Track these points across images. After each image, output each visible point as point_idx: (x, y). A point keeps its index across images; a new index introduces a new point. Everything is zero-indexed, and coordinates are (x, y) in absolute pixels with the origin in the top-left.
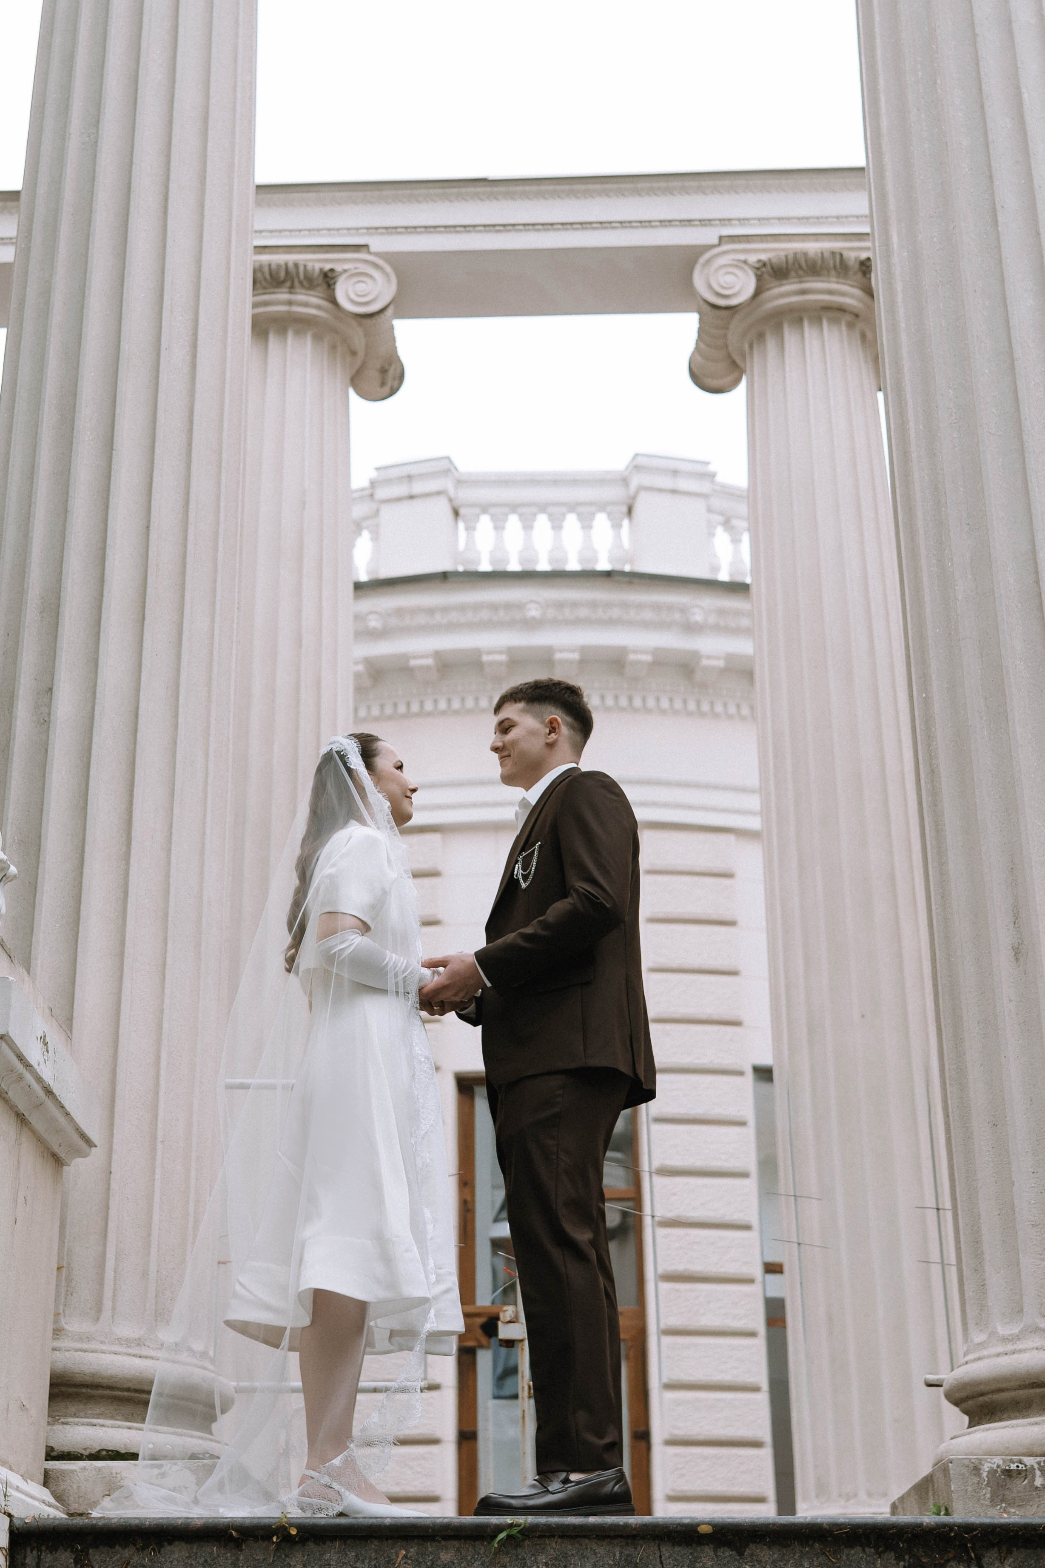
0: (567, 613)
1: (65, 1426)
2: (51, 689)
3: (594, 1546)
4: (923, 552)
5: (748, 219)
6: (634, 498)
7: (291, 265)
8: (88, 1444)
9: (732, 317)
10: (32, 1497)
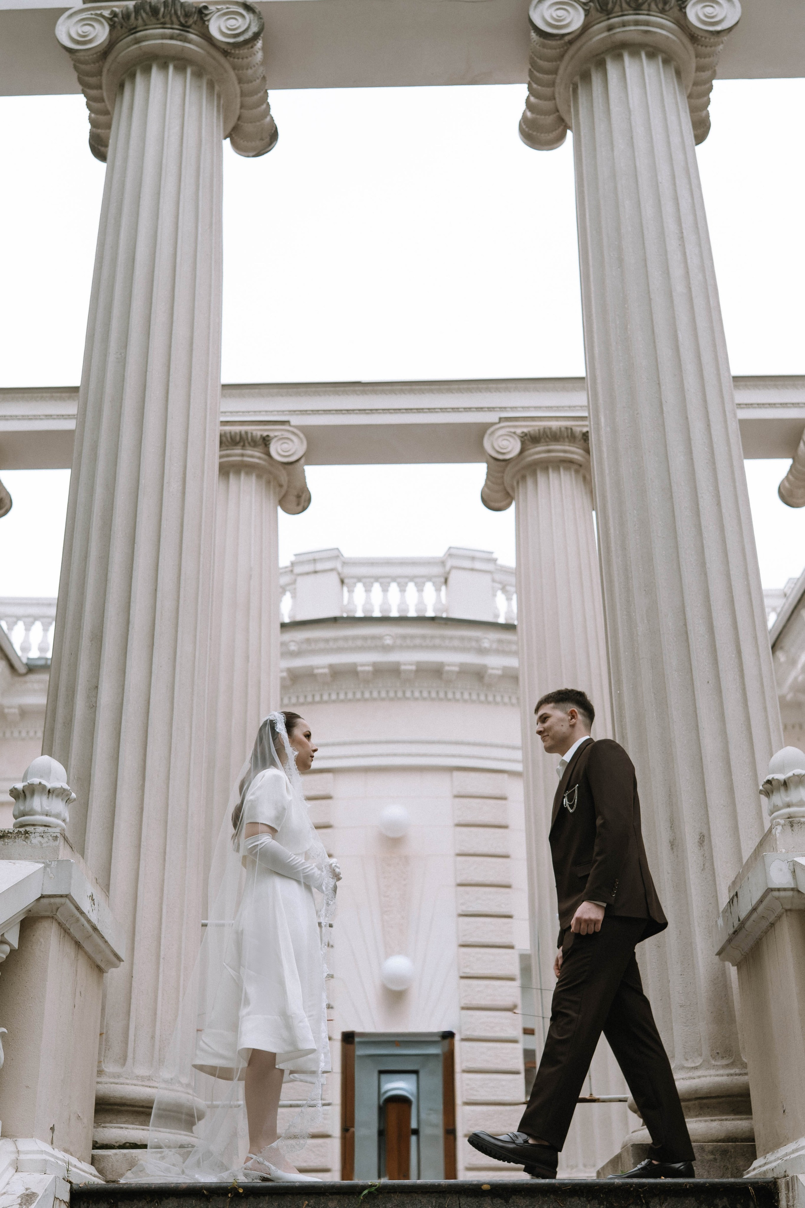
0: (408, 642)
1: (105, 1129)
2: (97, 687)
3: (420, 1198)
4: (618, 606)
5: (516, 408)
6: (449, 573)
7: (243, 433)
8: (118, 1139)
9: (506, 466)
10: (84, 1171)
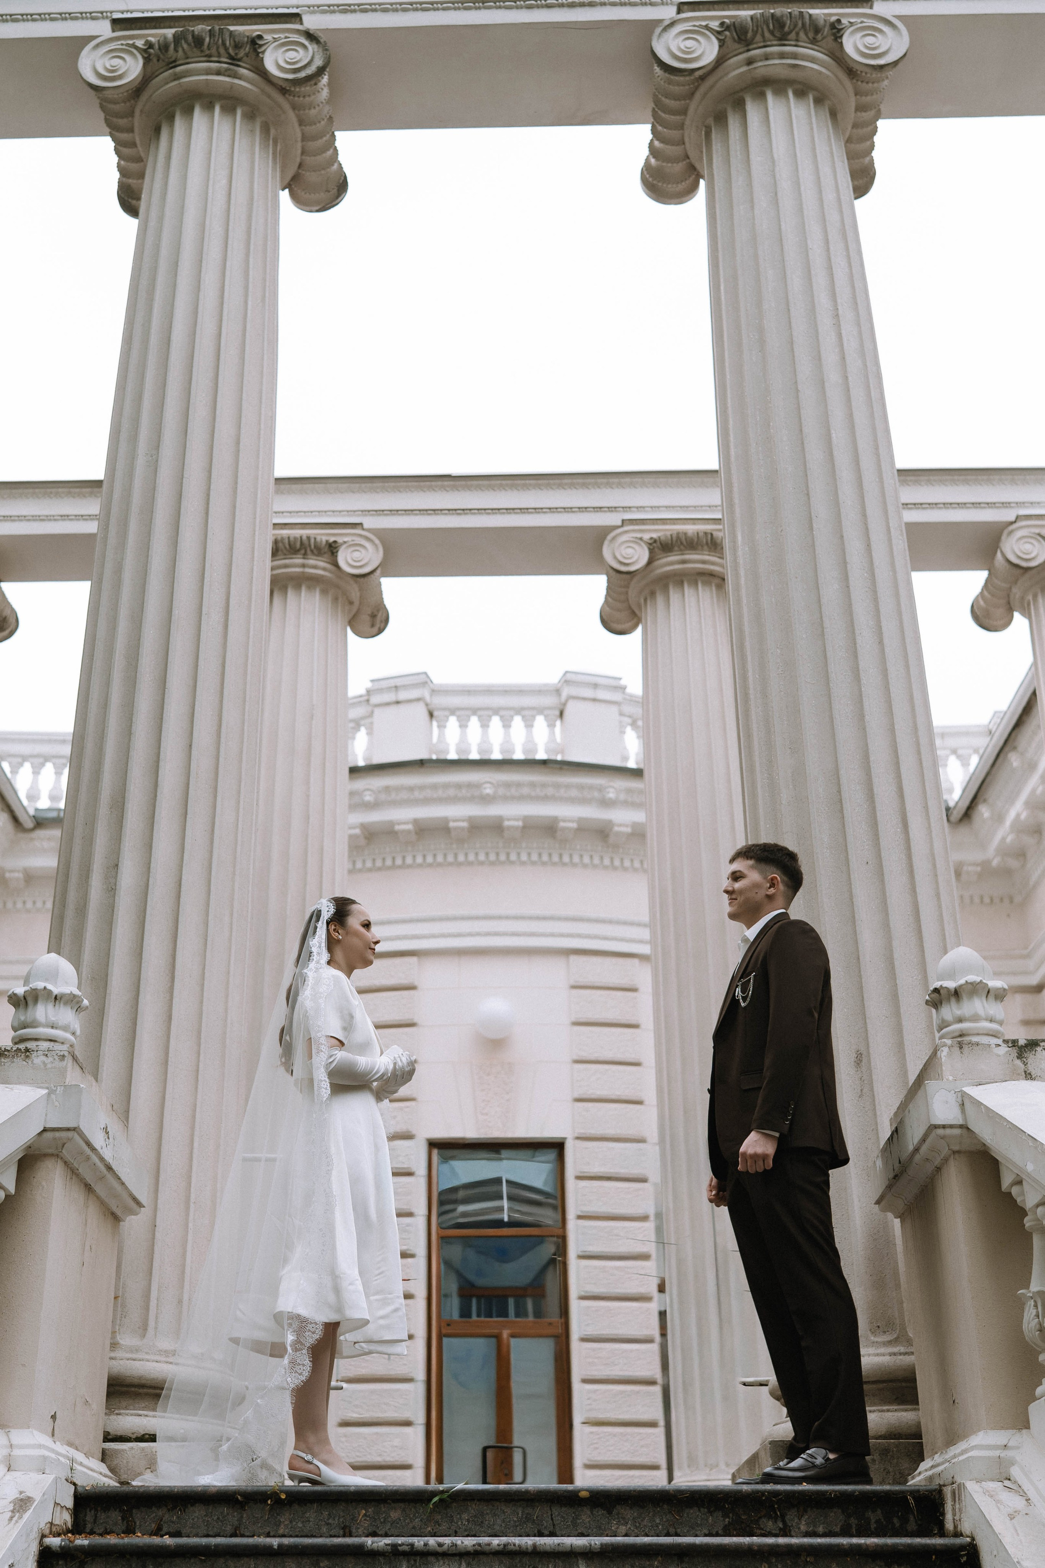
0: (513, 791)
1: (119, 1416)
5: (644, 507)
6: (564, 704)
7: (304, 538)
8: (135, 1430)
9: (631, 579)
10: (92, 1470)
